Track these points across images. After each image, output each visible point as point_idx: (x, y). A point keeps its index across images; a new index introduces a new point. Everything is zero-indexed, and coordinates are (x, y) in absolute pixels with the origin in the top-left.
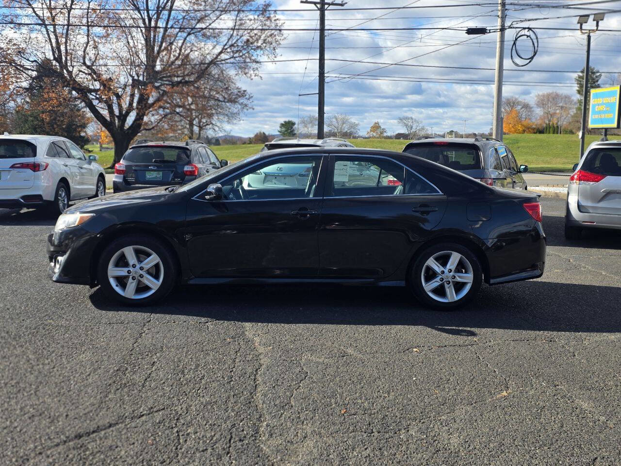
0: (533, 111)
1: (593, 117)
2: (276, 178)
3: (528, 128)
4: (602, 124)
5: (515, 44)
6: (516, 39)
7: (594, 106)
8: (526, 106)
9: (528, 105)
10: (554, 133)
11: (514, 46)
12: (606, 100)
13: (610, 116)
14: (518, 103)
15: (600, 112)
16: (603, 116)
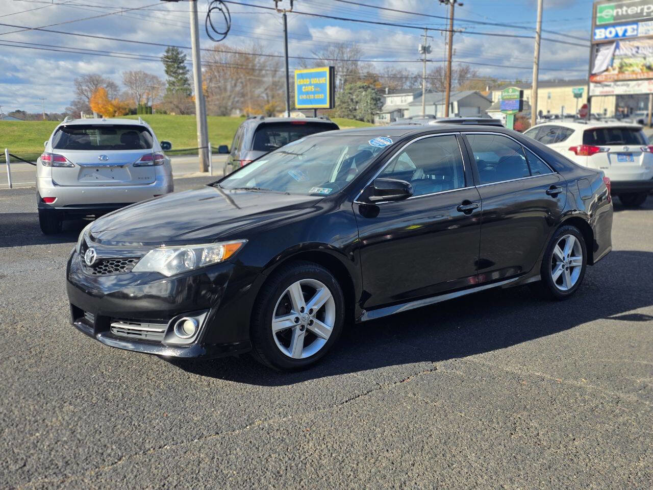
0: (119, 90)
1: (301, 98)
2: (97, 170)
3: (119, 109)
4: (312, 104)
5: (208, 15)
6: (210, 11)
7: (300, 87)
8: (112, 85)
9: (113, 83)
10: (147, 113)
11: (208, 18)
12: (315, 81)
13: (321, 96)
14: (102, 81)
15: (308, 93)
16: (312, 97)
